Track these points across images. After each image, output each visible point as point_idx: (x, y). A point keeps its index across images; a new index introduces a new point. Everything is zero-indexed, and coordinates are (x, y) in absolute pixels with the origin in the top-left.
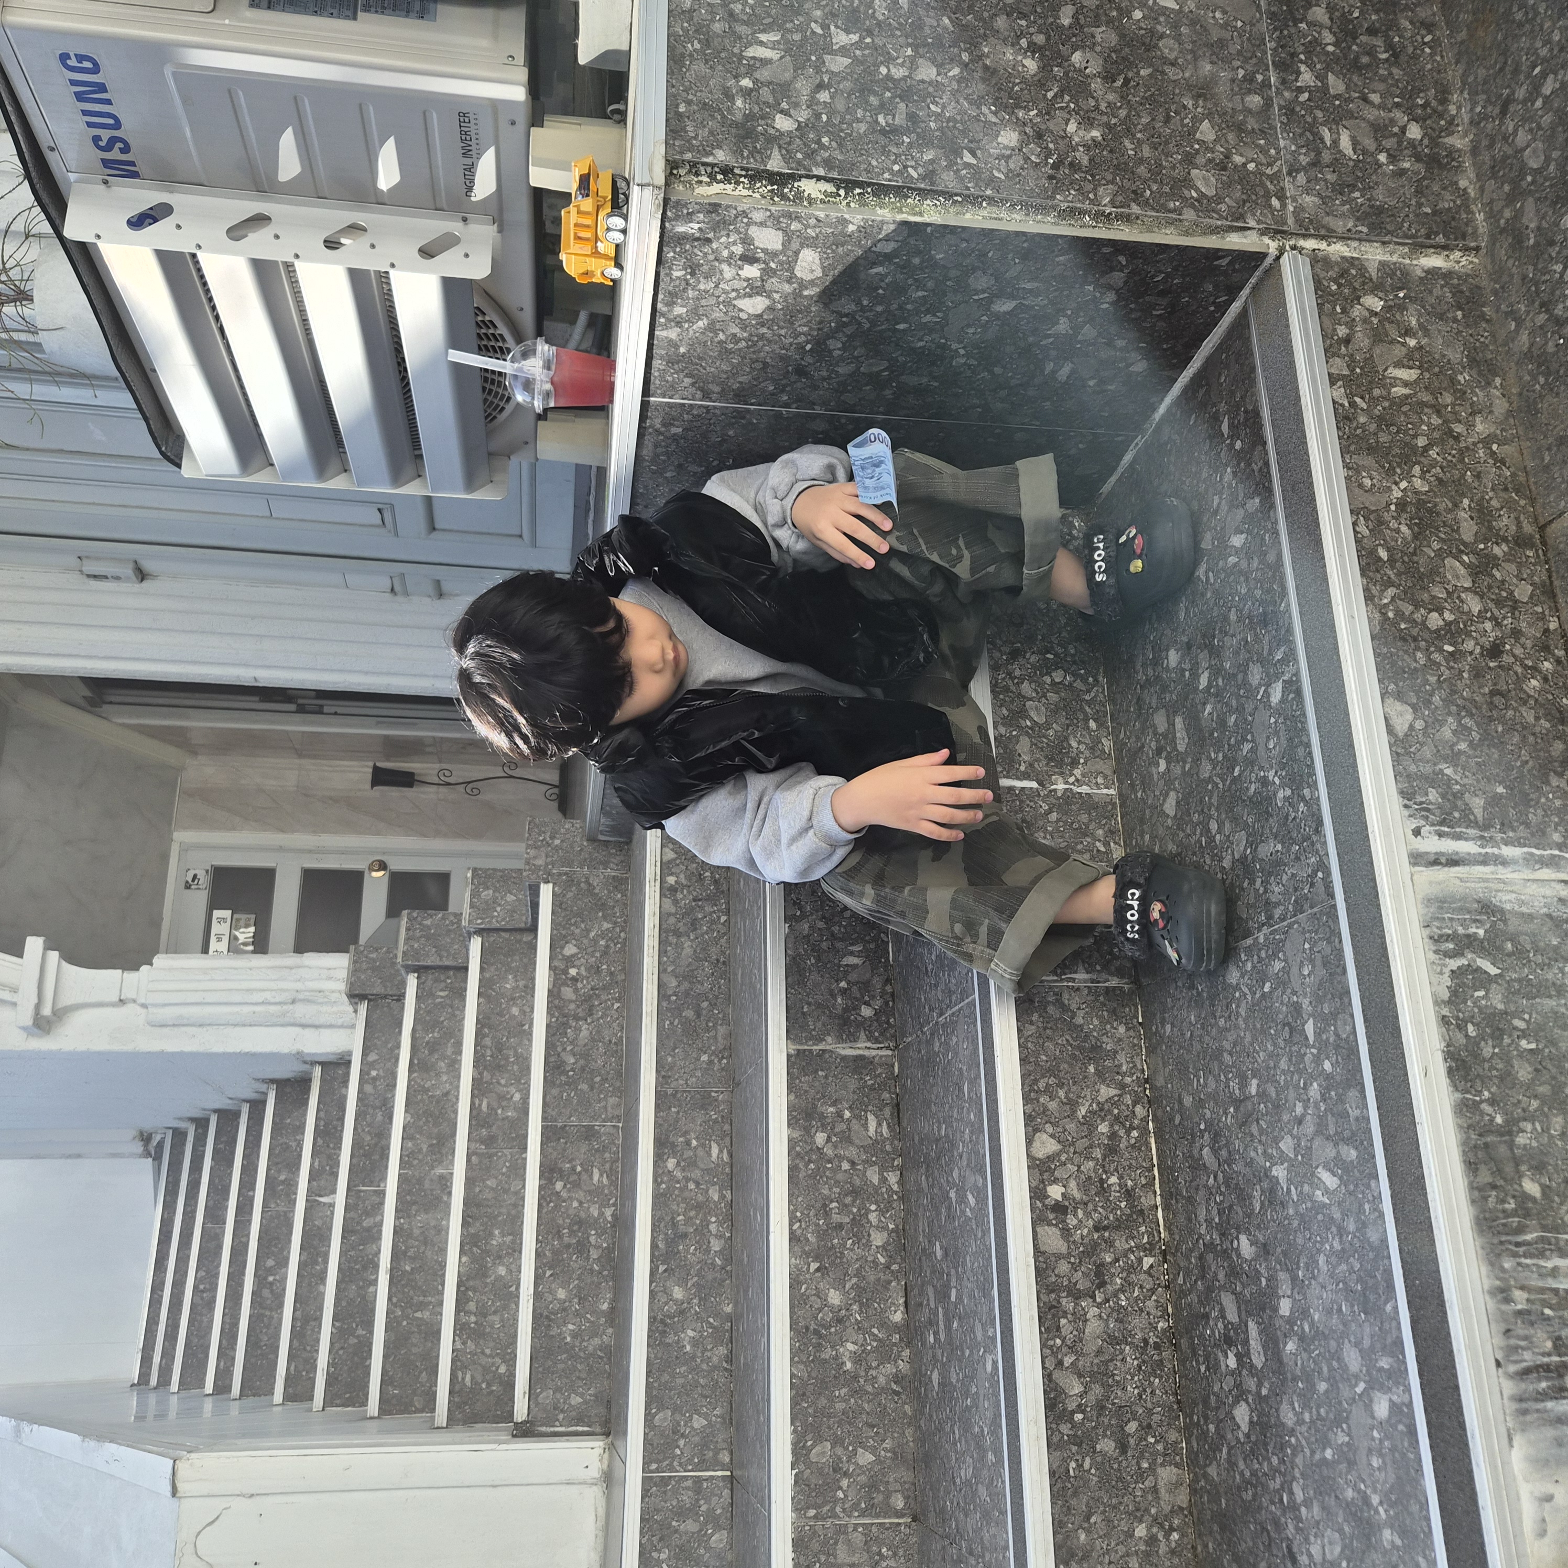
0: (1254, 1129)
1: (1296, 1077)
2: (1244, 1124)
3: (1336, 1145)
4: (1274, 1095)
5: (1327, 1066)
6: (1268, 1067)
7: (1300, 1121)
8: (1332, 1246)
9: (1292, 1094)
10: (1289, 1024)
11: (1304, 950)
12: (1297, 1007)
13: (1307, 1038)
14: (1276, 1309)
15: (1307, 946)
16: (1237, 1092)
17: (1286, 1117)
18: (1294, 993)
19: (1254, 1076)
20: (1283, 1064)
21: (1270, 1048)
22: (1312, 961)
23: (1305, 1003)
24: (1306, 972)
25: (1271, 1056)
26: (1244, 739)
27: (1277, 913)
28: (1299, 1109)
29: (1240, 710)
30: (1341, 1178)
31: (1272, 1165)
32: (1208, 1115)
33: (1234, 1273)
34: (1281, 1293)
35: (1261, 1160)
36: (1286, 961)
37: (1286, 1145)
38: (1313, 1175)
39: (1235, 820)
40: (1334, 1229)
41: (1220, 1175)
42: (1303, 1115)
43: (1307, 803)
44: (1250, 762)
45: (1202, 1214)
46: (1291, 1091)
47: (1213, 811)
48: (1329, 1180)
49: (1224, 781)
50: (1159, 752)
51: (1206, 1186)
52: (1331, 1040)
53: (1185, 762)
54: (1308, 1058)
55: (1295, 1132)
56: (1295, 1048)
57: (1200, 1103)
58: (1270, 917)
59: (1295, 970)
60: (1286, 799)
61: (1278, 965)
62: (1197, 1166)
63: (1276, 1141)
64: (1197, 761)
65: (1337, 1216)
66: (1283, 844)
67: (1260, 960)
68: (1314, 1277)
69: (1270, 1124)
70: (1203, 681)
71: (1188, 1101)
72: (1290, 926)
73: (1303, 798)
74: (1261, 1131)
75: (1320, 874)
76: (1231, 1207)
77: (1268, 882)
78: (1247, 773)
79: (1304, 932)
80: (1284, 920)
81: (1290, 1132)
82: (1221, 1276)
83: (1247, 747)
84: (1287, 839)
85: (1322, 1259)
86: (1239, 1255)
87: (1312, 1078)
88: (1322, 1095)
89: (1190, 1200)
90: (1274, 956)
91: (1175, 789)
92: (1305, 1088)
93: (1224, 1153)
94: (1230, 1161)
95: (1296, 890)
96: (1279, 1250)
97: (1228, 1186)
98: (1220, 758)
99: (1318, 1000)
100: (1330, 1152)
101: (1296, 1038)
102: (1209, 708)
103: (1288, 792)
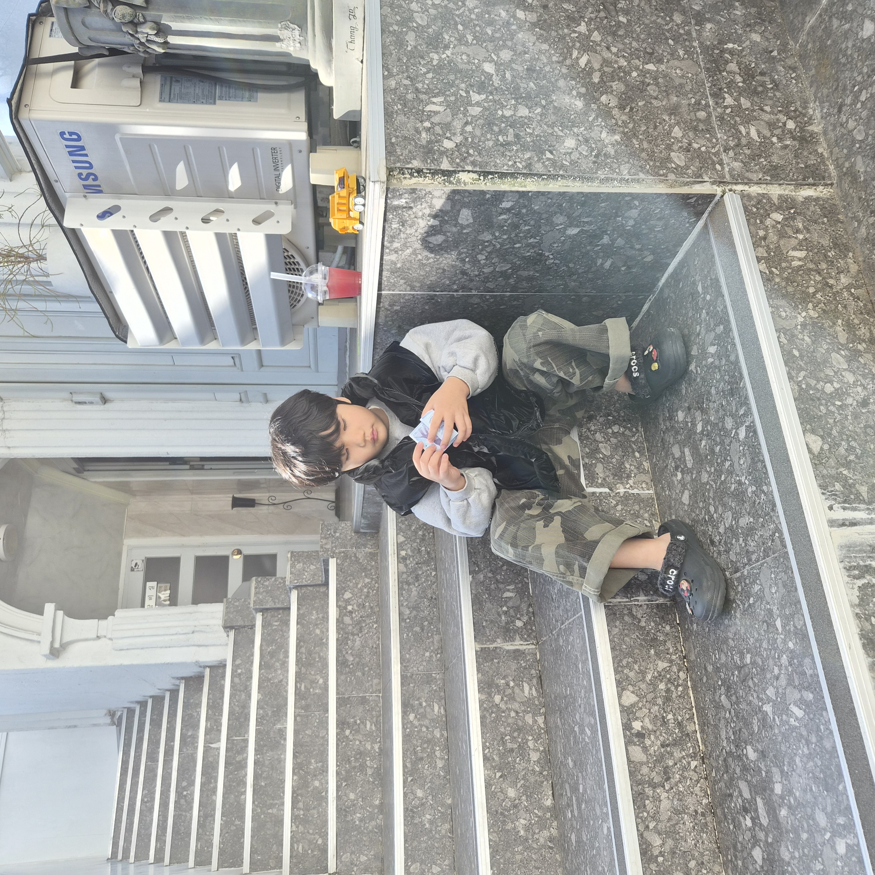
0: (751, 683)
1: (773, 652)
2: (744, 681)
3: (800, 691)
4: (761, 663)
5: (791, 645)
6: (756, 647)
7: (777, 678)
8: (803, 751)
9: (771, 662)
10: (766, 621)
11: (771, 579)
12: (770, 611)
13: (777, 629)
14: (772, 790)
15: (773, 576)
16: (739, 662)
17: (768, 676)
18: (768, 603)
19: (748, 653)
20: (765, 645)
21: (756, 636)
22: (776, 584)
23: (775, 609)
24: (774, 591)
25: (757, 640)
26: (726, 459)
27: (754, 557)
28: (776, 671)
29: (722, 443)
30: (805, 711)
31: (763, 704)
32: (723, 677)
33: (745, 769)
34: (774, 780)
35: (756, 701)
36: (761, 585)
37: (771, 692)
38: (788, 709)
39: (724, 505)
40: (803, 741)
41: (733, 711)
42: (779, 674)
43: (765, 494)
44: (730, 472)
45: (723, 735)
46: (771, 660)
47: (711, 501)
48: (799, 713)
49: (716, 483)
50: (677, 468)
51: (724, 718)
52: (792, 630)
53: (692, 474)
54: (779, 641)
55: (775, 684)
56: (770, 635)
57: (717, 670)
58: (750, 560)
59: (767, 590)
60: (753, 492)
61: (757, 588)
62: (718, 706)
63: (764, 690)
64: (699, 473)
65: (805, 733)
66: (754, 518)
67: (746, 585)
68: (794, 770)
69: (759, 681)
70: (699, 428)
71: (710, 668)
72: (762, 565)
73: (763, 492)
74: (755, 684)
75: (777, 534)
76: (740, 730)
77: (747, 540)
78: (729, 478)
79: (770, 568)
80: (758, 561)
81: (772, 684)
82: (738, 770)
83: (727, 464)
84: (756, 516)
85: (798, 759)
86: (747, 758)
87: (782, 652)
88: (789, 662)
89: (716, 726)
90: (754, 582)
91: (687, 489)
92: (779, 658)
93: (734, 698)
94: (738, 703)
95: (763, 544)
96: (771, 754)
97: (737, 717)
98: (713, 470)
99: (782, 607)
100: (797, 695)
101: (771, 629)
102: (703, 443)
103: (754, 488)
